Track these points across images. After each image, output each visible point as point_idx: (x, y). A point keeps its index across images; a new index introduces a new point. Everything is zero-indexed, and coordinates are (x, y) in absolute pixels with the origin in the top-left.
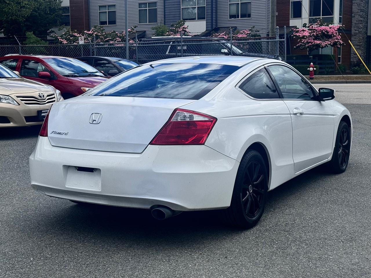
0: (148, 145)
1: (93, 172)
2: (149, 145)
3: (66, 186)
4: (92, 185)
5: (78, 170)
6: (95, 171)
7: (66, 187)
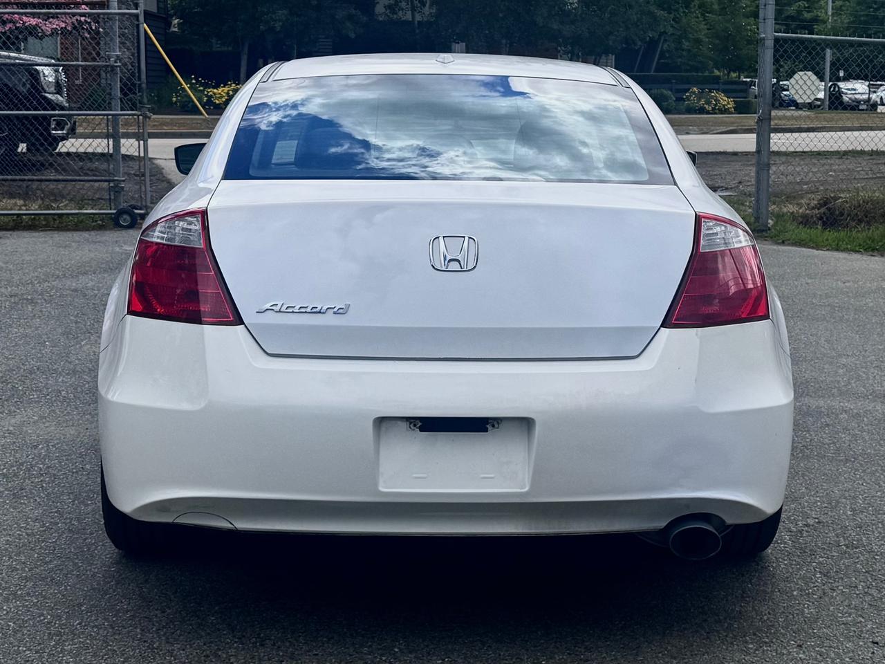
0: (659, 329)
1: (486, 430)
2: (662, 328)
3: (382, 489)
4: (492, 476)
5: (421, 431)
6: (493, 426)
7: (380, 491)
